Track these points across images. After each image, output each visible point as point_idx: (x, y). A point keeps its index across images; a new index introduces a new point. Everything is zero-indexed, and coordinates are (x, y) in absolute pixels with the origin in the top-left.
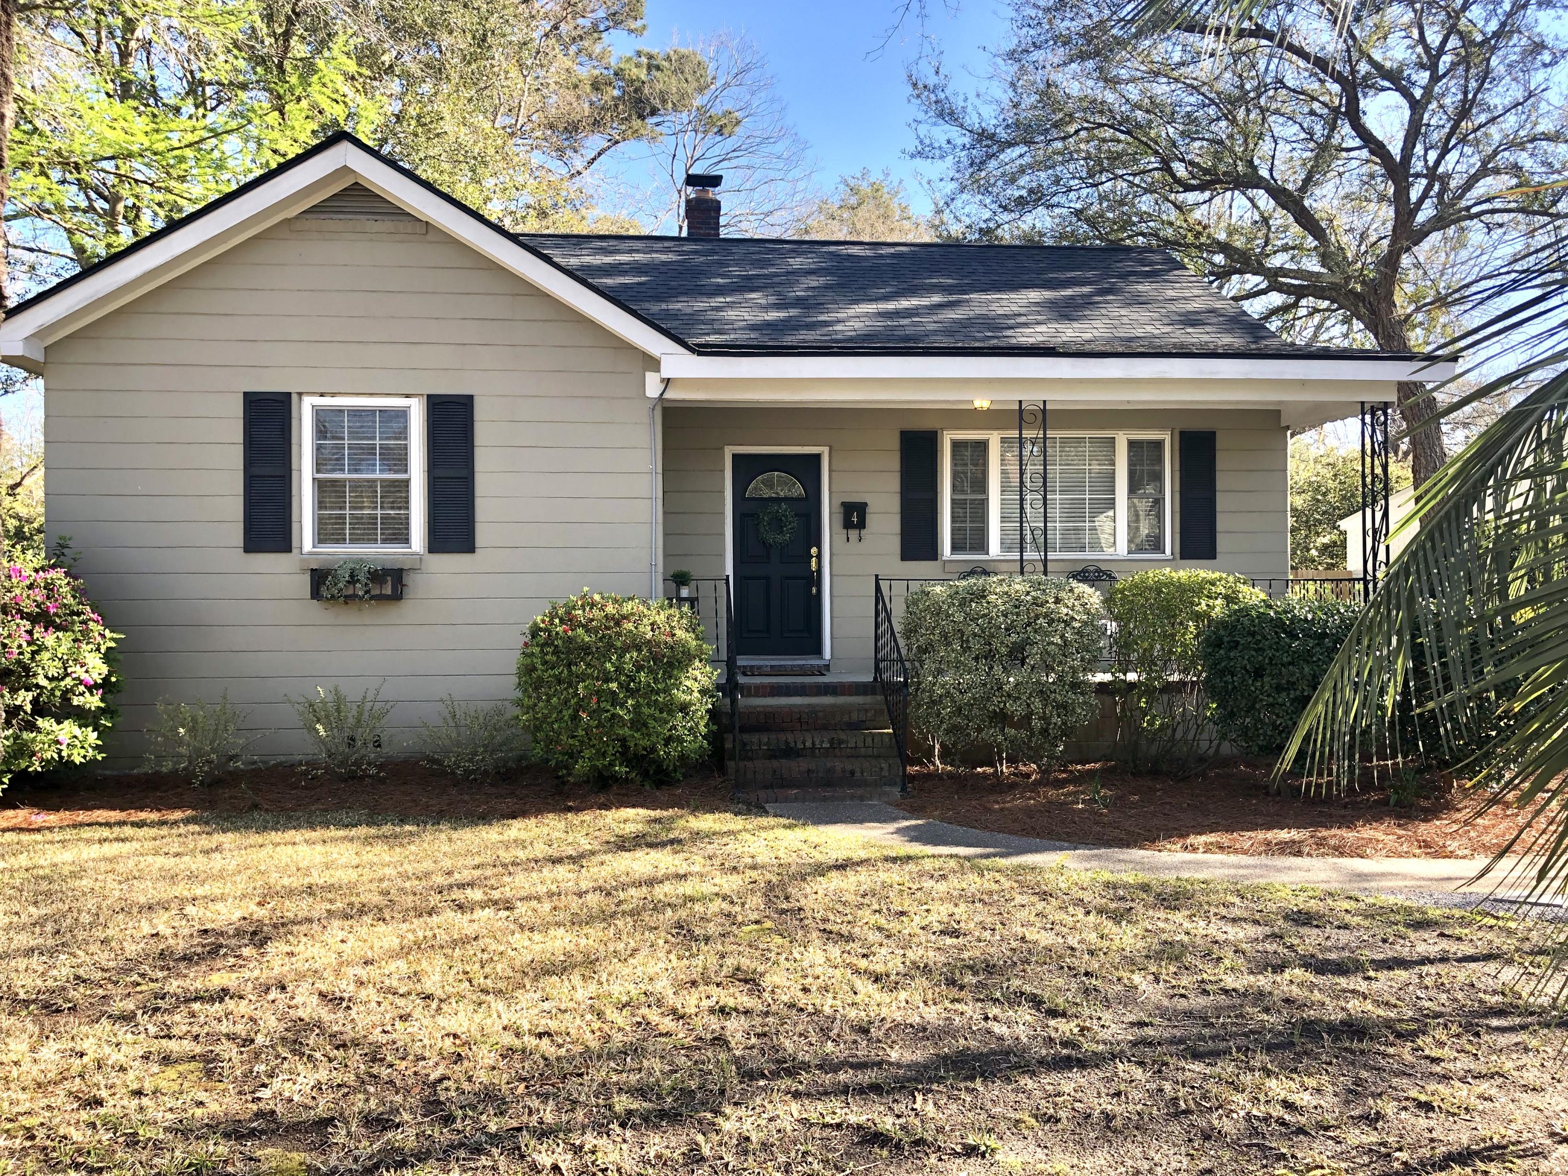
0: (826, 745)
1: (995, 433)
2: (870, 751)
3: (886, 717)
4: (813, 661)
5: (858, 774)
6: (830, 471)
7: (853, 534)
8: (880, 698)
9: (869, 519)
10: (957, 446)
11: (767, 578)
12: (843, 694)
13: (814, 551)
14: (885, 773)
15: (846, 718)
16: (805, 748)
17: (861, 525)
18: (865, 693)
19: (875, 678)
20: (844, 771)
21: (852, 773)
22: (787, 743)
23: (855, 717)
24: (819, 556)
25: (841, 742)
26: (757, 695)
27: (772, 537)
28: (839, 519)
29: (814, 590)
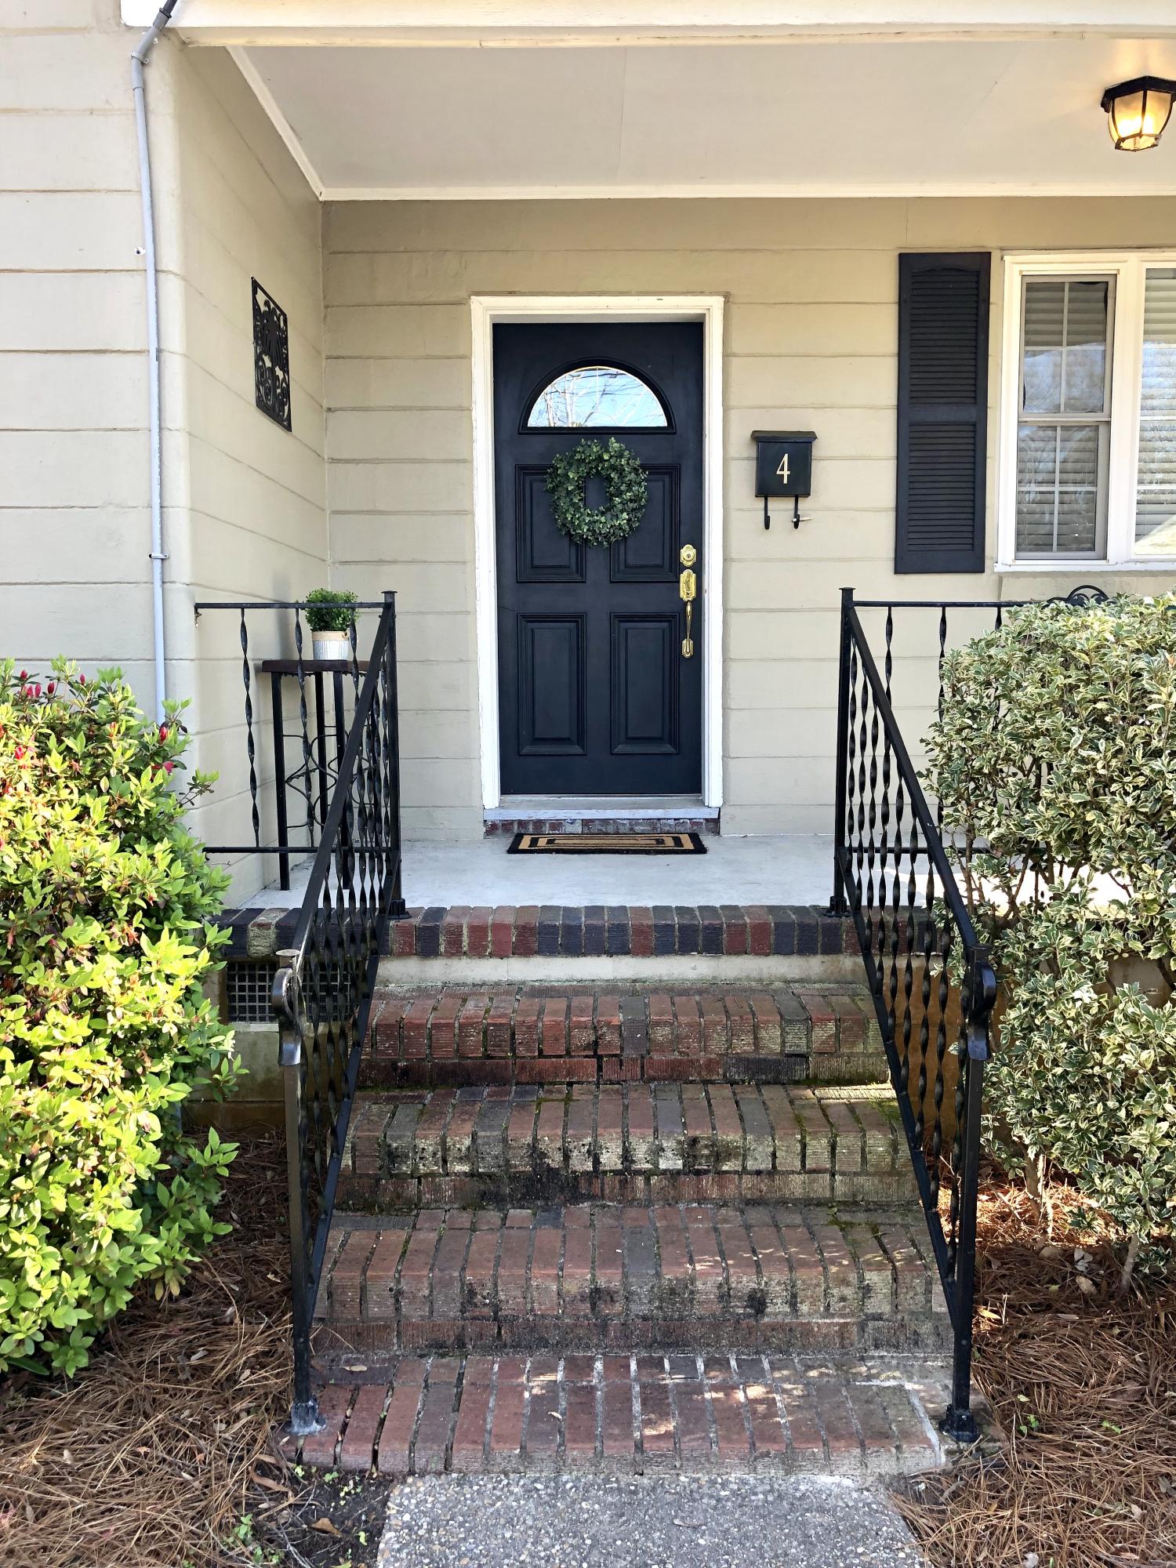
0: (670, 1162)
1: (1133, 257)
2: (821, 1187)
3: (874, 1041)
4: (674, 810)
5: (777, 1308)
6: (726, 355)
7: (781, 508)
8: (850, 963)
9: (822, 473)
10: (1036, 290)
11: (578, 619)
12: (738, 950)
13: (687, 553)
14: (879, 1304)
15: (743, 1045)
16: (597, 1172)
17: (799, 487)
18: (806, 948)
19: (837, 900)
20: (725, 1295)
21: (758, 1302)
22: (536, 1153)
23: (772, 1041)
24: (698, 568)
25: (720, 1153)
26: (478, 950)
27: (592, 521)
28: (745, 474)
29: (687, 647)
